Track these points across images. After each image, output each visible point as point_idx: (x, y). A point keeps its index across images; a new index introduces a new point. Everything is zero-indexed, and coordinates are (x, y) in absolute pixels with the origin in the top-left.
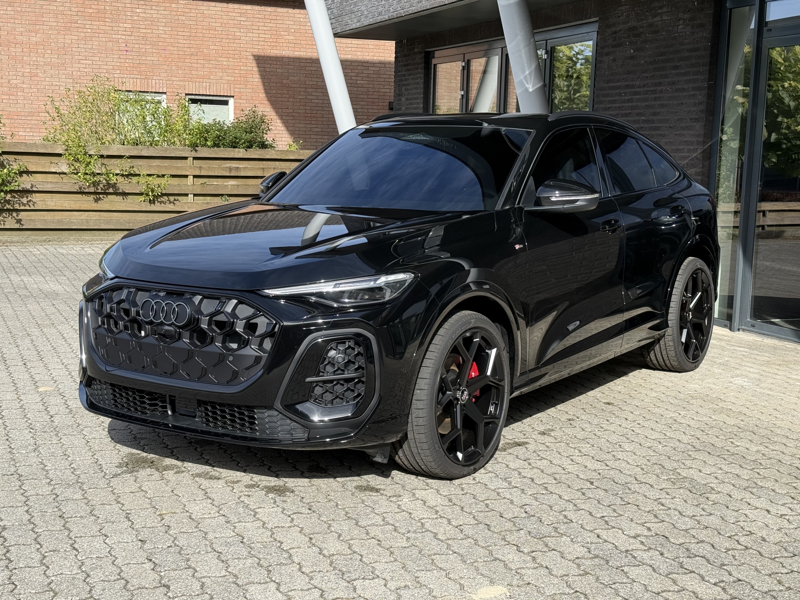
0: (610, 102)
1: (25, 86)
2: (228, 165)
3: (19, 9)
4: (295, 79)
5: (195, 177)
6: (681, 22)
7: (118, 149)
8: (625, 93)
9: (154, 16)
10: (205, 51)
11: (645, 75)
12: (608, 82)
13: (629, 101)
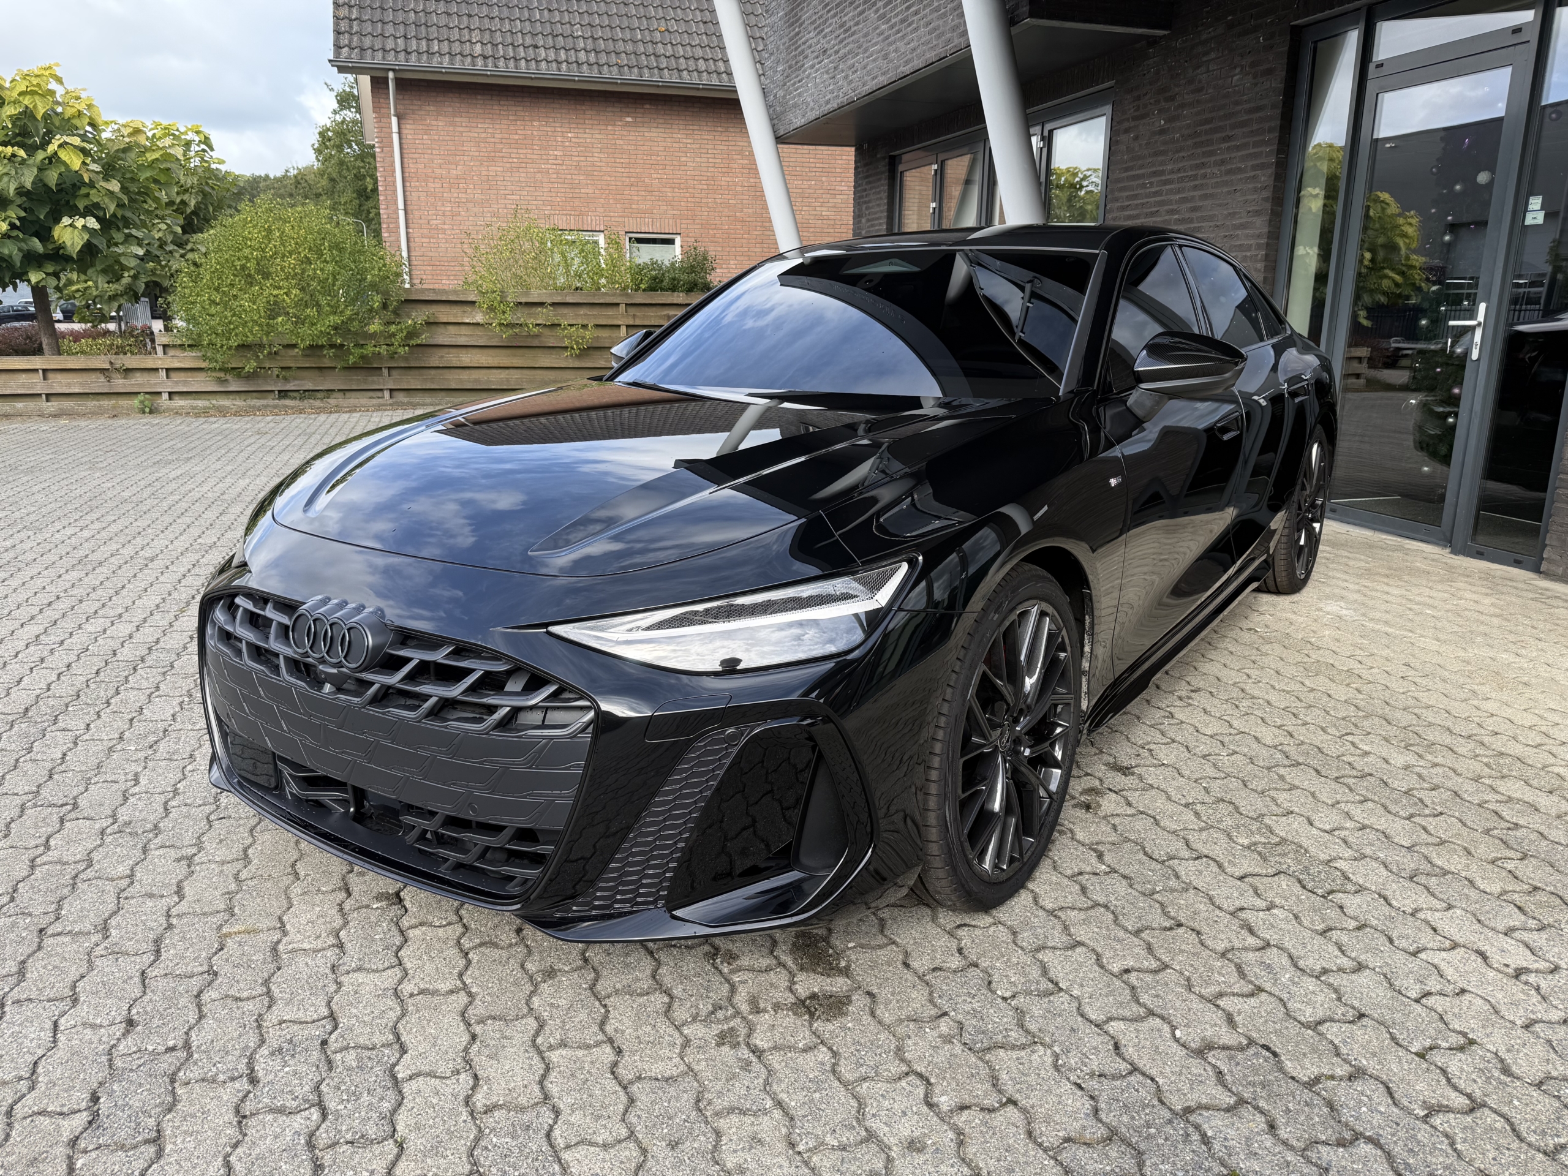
0: (1129, 198)
1: (446, 227)
2: (665, 313)
3: (436, 137)
4: (750, 211)
5: (628, 326)
6: (1238, 70)
7: (539, 295)
8: (1151, 183)
9: (588, 140)
10: (647, 180)
11: (1181, 154)
12: (1127, 169)
13: (1156, 194)
